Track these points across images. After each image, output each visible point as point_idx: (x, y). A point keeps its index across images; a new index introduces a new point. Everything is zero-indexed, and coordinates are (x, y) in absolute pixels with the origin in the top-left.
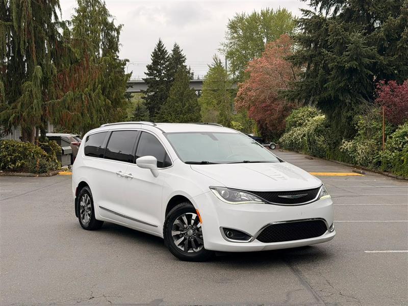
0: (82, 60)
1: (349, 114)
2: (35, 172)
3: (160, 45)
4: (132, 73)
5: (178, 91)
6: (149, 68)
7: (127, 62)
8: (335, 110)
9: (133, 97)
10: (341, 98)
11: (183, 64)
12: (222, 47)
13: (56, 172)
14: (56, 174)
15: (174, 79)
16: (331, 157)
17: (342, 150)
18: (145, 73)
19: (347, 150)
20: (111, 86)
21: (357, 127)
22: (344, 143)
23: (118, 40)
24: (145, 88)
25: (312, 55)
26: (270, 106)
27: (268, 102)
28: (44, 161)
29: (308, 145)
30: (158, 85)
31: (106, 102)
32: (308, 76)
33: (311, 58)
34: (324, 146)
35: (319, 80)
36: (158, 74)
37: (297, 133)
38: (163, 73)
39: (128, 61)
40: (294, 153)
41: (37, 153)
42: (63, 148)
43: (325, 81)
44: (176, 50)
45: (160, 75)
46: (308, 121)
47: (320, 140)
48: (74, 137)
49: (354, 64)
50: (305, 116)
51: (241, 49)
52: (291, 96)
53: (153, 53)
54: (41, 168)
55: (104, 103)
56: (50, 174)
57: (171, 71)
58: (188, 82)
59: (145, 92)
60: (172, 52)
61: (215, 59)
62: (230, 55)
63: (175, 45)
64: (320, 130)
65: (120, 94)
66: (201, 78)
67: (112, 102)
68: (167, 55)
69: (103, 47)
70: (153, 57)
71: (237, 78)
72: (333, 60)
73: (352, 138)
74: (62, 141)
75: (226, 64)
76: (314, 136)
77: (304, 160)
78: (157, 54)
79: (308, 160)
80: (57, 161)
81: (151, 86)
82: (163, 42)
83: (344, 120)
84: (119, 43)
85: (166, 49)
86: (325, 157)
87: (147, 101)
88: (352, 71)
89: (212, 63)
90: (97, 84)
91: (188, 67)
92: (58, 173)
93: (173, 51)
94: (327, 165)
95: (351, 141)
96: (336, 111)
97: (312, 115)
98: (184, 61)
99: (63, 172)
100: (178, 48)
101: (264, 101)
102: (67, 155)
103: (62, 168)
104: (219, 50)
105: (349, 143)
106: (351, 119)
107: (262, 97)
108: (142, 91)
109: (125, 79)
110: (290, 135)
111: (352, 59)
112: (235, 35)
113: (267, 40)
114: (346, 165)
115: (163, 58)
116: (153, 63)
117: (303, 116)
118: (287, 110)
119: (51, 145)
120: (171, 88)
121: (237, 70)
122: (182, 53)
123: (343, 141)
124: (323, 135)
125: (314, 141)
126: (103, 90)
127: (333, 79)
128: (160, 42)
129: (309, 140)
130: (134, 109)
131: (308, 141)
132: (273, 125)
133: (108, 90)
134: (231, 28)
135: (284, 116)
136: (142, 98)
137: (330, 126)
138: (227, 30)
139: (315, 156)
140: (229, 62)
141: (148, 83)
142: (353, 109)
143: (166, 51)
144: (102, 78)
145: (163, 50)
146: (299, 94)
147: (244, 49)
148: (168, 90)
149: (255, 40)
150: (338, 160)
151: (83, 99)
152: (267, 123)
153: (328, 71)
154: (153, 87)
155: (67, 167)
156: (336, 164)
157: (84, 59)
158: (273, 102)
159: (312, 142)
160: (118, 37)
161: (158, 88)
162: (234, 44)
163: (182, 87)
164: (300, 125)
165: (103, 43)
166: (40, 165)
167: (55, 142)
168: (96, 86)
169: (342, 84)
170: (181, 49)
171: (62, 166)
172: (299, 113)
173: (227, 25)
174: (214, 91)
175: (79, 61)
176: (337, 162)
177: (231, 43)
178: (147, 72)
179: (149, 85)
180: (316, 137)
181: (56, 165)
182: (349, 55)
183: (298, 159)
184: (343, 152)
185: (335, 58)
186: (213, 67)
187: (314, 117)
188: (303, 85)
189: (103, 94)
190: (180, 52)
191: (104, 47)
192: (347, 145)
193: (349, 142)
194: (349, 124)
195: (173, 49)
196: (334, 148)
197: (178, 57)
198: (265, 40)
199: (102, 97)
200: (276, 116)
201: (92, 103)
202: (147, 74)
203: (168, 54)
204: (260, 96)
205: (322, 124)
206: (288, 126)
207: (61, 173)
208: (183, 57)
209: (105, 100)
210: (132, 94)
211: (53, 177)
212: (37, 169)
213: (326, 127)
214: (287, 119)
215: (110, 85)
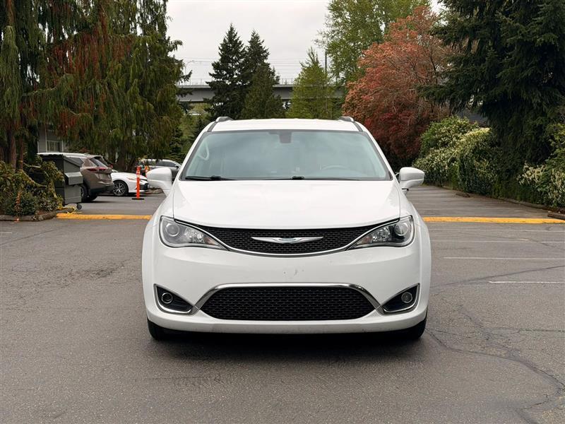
0: (95, 24)
1: (538, 122)
2: (13, 214)
3: (231, 34)
4: (191, 73)
5: (257, 99)
6: (216, 66)
7: (178, 46)
8: (511, 117)
9: (192, 108)
10: (525, 96)
11: (265, 61)
12: (320, 38)
13: (51, 214)
14: (52, 218)
15: (251, 82)
16: (500, 193)
17: (523, 182)
18: (210, 74)
19: (533, 181)
20: (154, 82)
21: (553, 143)
22: (527, 169)
23: (165, 10)
24: (210, 96)
25: (476, 26)
26: (396, 117)
27: (394, 110)
28: (30, 195)
29: (461, 174)
30: (229, 91)
31: (145, 107)
32: (467, 62)
33: (474, 31)
34: (490, 176)
35: (487, 66)
36: (228, 76)
37: (441, 156)
38: (236, 74)
39: (180, 43)
40: (436, 188)
41: (18, 182)
42: (67, 175)
43: (498, 68)
44: (255, 41)
45: (232, 77)
46: (458, 138)
47: (483, 167)
48: (91, 159)
49: (551, 37)
50: (451, 132)
51: (347, 40)
52: (439, 94)
53: (222, 45)
54: (24, 206)
55: (142, 108)
56: (41, 217)
57: (248, 71)
58: (272, 87)
59: (211, 102)
60: (249, 45)
61: (311, 54)
62: (332, 49)
63: (254, 34)
64: (482, 151)
65: (167, 95)
66: (290, 82)
67: (156, 108)
68: (242, 48)
69: (141, 21)
70: (221, 50)
71: (342, 82)
72: (514, 31)
73: (542, 162)
74: (65, 162)
75: (326, 60)
76: (472, 161)
77: (453, 199)
78: (227, 46)
79: (462, 198)
80: (55, 196)
81: (219, 93)
82: (236, 30)
83: (528, 132)
84: (166, 15)
85: (240, 39)
86: (490, 193)
87: (212, 114)
88: (547, 49)
89: (306, 60)
90: (131, 78)
91: (271, 66)
92: (55, 216)
93: (250, 42)
94: (497, 205)
95: (540, 167)
96: (514, 118)
97: (463, 129)
98: (265, 57)
99: (65, 215)
100: (257, 38)
101: (388, 110)
102: (73, 185)
103: (66, 207)
104: (317, 41)
105: (536, 170)
106: (542, 129)
107: (385, 103)
108: (206, 101)
109: (175, 71)
110: (429, 161)
111: (547, 29)
112: (339, 20)
113: (386, 28)
114: (529, 206)
115: (236, 52)
116: (221, 60)
117: (449, 131)
118: (423, 123)
119: (45, 168)
120: (247, 96)
121: (342, 70)
122: (263, 45)
123: (526, 166)
124: (489, 158)
125: (472, 168)
126: (142, 87)
127: (512, 64)
128: (232, 29)
129: (462, 167)
130: (195, 125)
131: (460, 169)
132: (400, 146)
133: (148, 88)
134: (333, 10)
135: (418, 133)
136: (206, 110)
137: (499, 144)
138: (328, 13)
139: (471, 192)
140: (330, 59)
141: (215, 89)
142: (544, 114)
143: (240, 43)
144: (140, 70)
145: (236, 41)
146: (452, 92)
147: (353, 39)
148: (242, 99)
149: (368, 26)
150: (516, 199)
151: (98, 91)
152: (390, 144)
153: (502, 51)
154: (221, 94)
155: (74, 206)
156: (511, 204)
157: (99, 23)
158: (400, 111)
159: (467, 170)
160: (164, 5)
161: (228, 96)
162: (338, 33)
163: (263, 93)
164: (444, 144)
165: (141, 15)
166: (22, 201)
167: (52, 165)
168: (130, 81)
169: (528, 73)
170: (261, 39)
171: (64, 205)
172: (442, 126)
173: (328, 5)
174: (308, 100)
175: (90, 26)
176: (514, 201)
177: (334, 31)
178: (213, 72)
179: (217, 91)
180: (475, 161)
181: (54, 203)
182: (541, 23)
183: (445, 197)
184: (524, 185)
185: (517, 28)
186: (308, 65)
187: (466, 133)
188: (459, 75)
189: (141, 94)
190: (260, 44)
191: (143, 22)
192: (534, 173)
193: (535, 168)
194: (537, 139)
195: (250, 40)
196: (507, 180)
197: (257, 51)
198: (383, 27)
199: (140, 99)
200: (405, 132)
201: (114, 98)
202: (213, 75)
203: (244, 46)
204: (381, 102)
205: (485, 141)
206: (423, 147)
207: (61, 215)
208: (265, 51)
209: (144, 104)
210: (192, 105)
211: (47, 221)
212: (17, 208)
213: (492, 146)
214: (423, 136)
215: (152, 80)
